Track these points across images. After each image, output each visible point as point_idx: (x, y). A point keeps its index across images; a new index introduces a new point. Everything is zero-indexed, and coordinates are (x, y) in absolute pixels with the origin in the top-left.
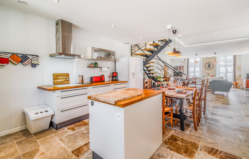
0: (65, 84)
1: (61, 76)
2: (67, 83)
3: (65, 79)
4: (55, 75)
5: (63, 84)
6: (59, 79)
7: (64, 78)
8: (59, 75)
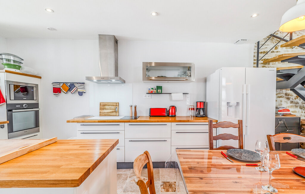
0: (112, 116)
1: (109, 105)
2: (115, 114)
3: (113, 110)
4: (101, 104)
5: (110, 116)
6: (106, 109)
7: (112, 108)
8: (106, 104)
